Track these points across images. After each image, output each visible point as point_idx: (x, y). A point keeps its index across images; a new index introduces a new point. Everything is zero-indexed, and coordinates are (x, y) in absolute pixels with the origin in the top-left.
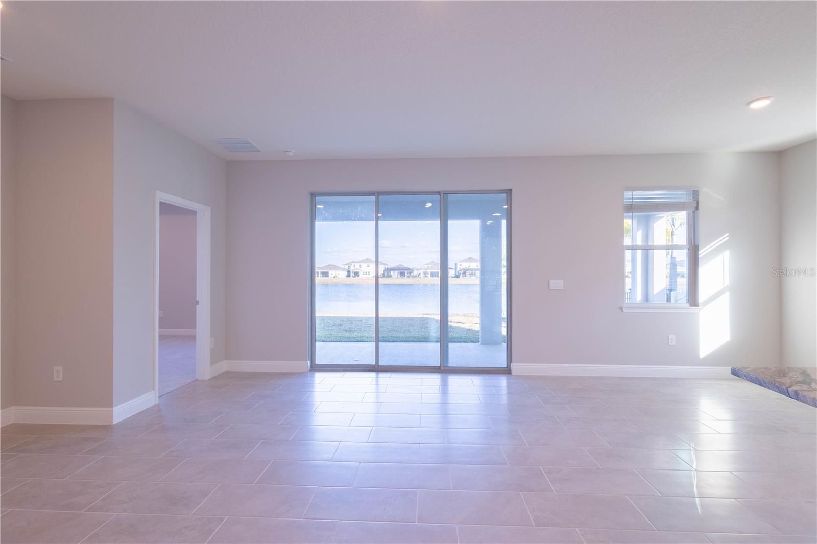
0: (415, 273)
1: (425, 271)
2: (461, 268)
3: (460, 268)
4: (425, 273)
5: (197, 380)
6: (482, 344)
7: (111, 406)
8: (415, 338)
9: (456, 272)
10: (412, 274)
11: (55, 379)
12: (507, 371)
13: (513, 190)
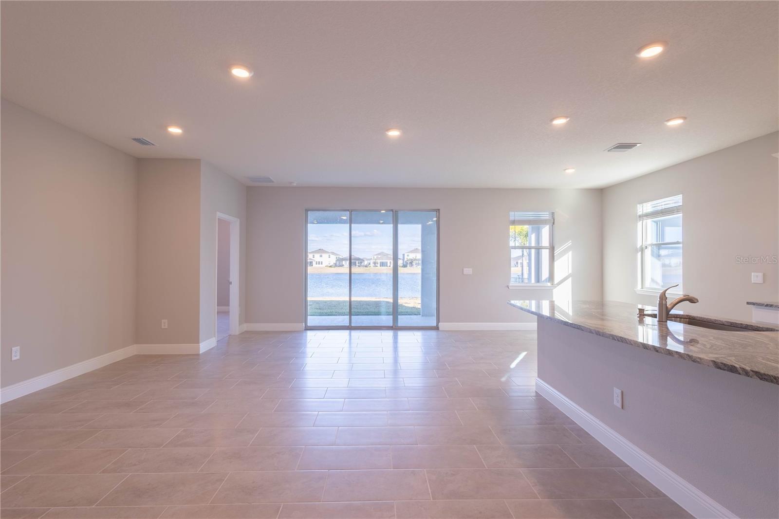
0: (366, 263)
1: (374, 261)
2: (409, 258)
3: (407, 259)
4: (375, 263)
5: (230, 335)
6: (422, 316)
7: (198, 343)
8: (372, 312)
9: (403, 262)
10: (363, 264)
11: (163, 327)
12: (436, 328)
13: (440, 210)
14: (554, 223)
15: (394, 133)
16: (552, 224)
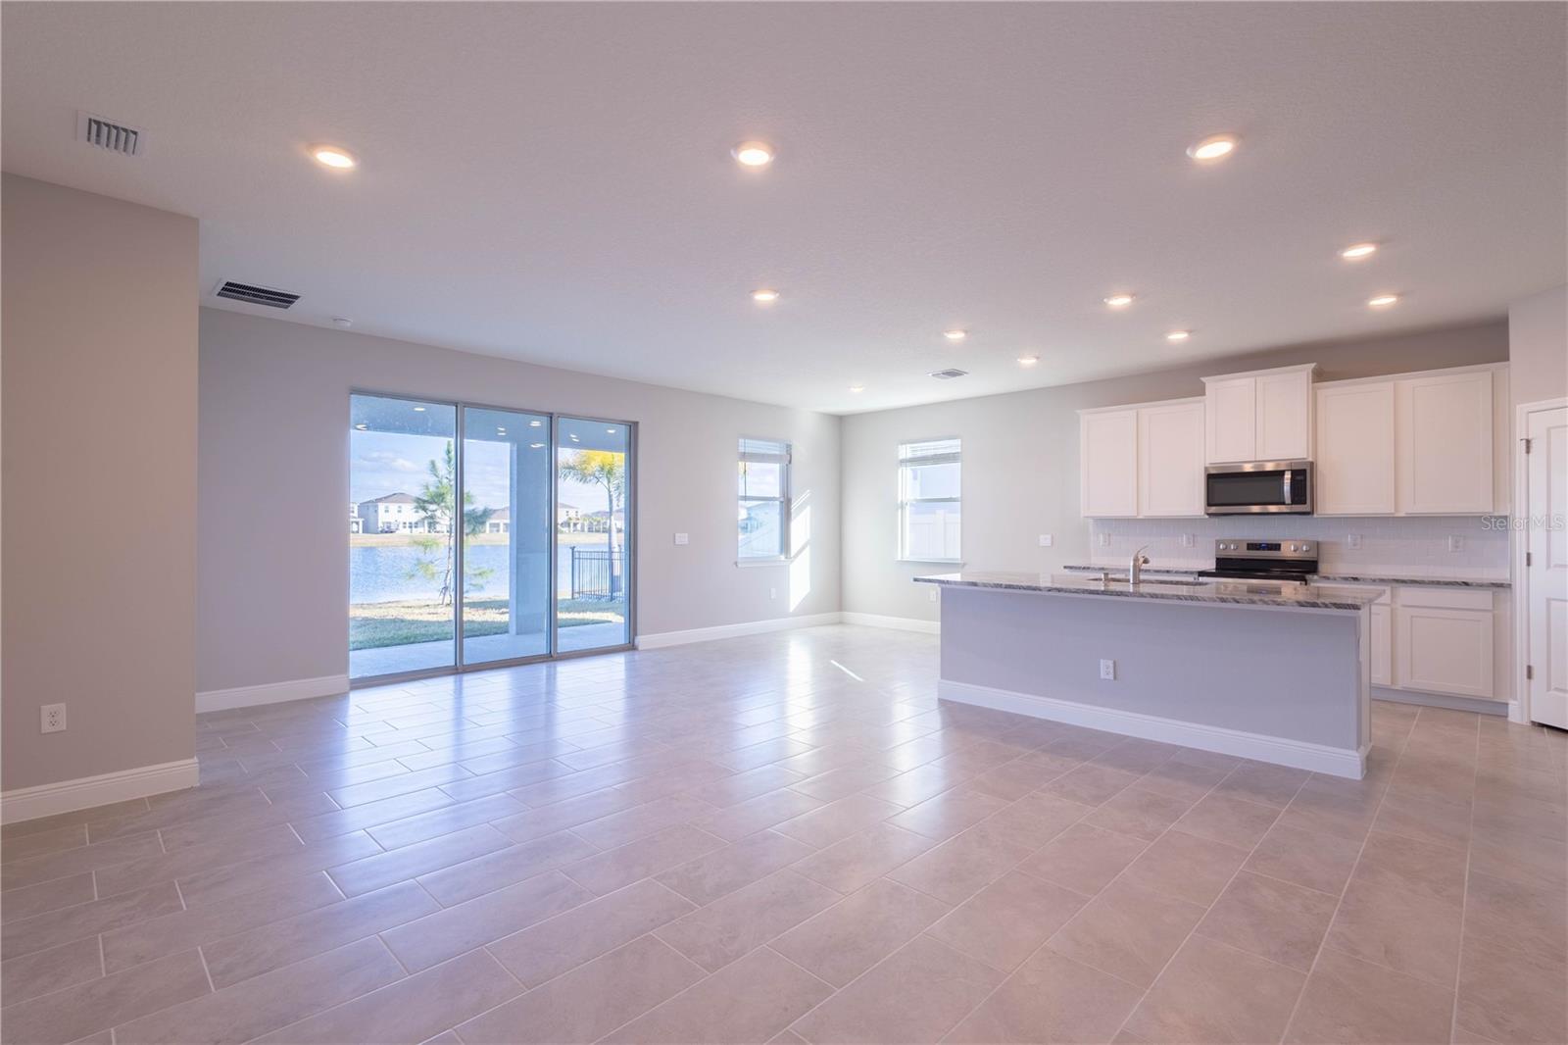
12: (630, 647)
13: (640, 426)
14: (790, 462)
15: (765, 298)
16: (787, 463)
